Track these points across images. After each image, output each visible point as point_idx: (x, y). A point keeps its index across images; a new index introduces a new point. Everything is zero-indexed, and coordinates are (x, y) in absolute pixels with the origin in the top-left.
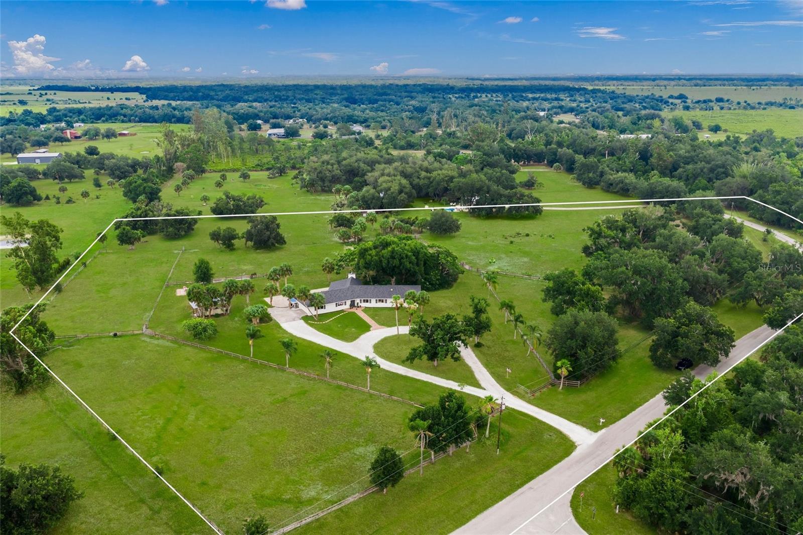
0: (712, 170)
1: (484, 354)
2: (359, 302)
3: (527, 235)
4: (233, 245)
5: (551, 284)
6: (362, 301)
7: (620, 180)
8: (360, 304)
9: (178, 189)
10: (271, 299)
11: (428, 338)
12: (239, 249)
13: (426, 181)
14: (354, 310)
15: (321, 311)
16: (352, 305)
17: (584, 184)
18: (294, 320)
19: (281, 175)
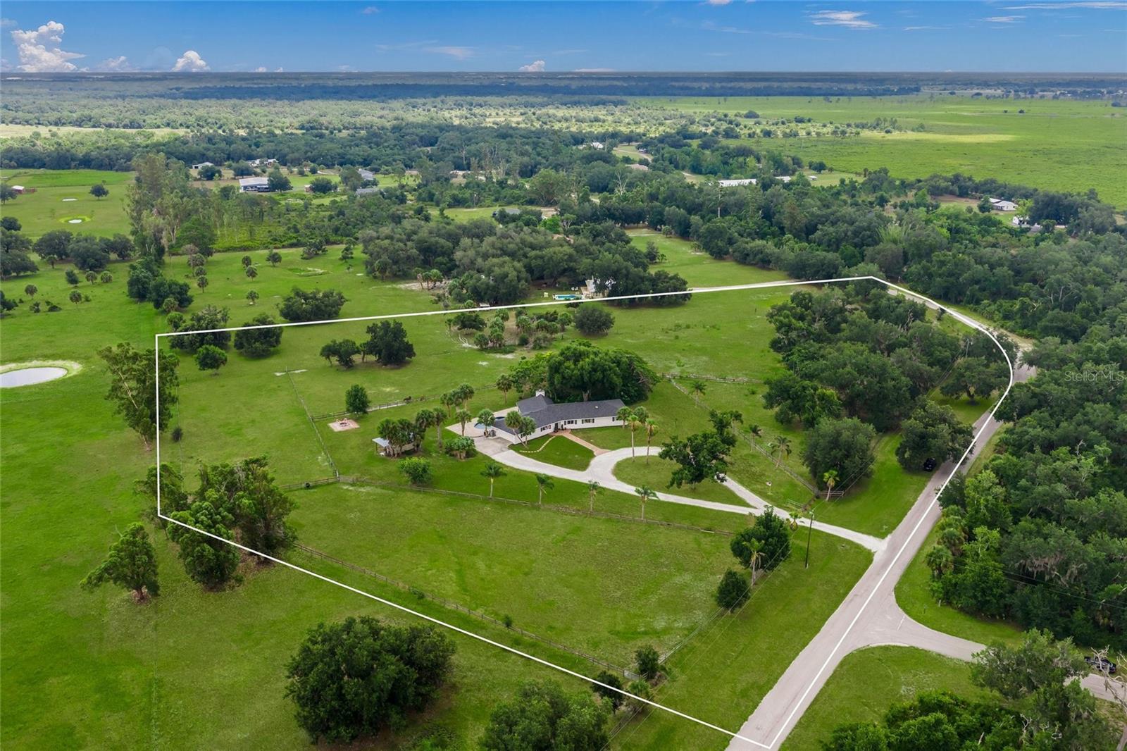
0: (856, 233)
2: (563, 423)
3: (688, 327)
4: (351, 361)
6: (567, 423)
7: (758, 250)
8: (564, 427)
10: (463, 428)
11: (684, 460)
12: (357, 365)
13: (539, 262)
14: (560, 433)
15: (529, 437)
16: (557, 428)
17: (712, 254)
18: (503, 451)
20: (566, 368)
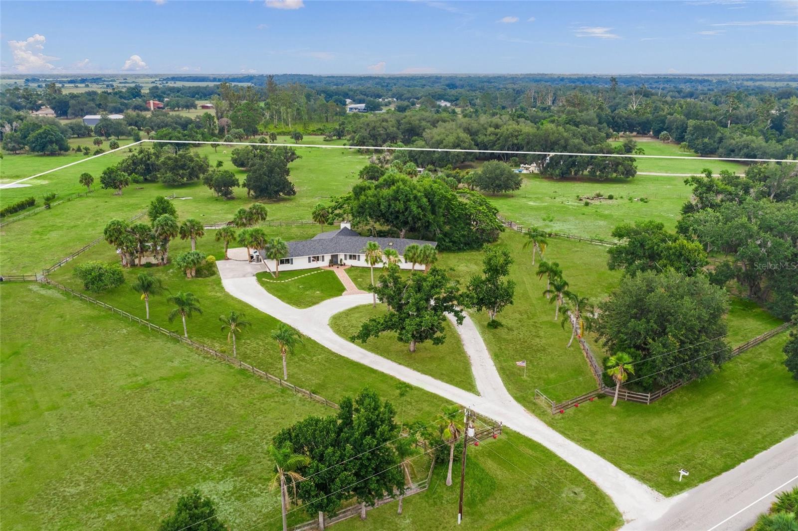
1: (499, 339)
2: (343, 258)
5: (624, 242)
6: (348, 257)
7: (744, 145)
8: (344, 261)
9: (214, 144)
12: (239, 198)
14: (334, 269)
15: (285, 268)
16: (334, 261)
17: (696, 152)
18: (244, 276)
19: (340, 138)
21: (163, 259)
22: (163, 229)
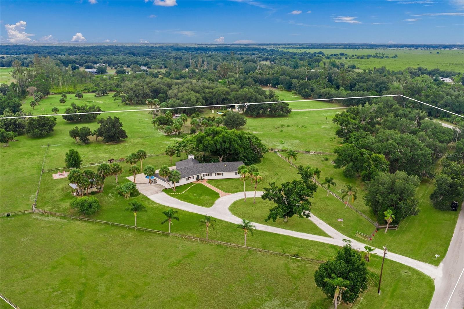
0: (377, 86)
2: (203, 176)
3: (288, 126)
4: (88, 140)
8: (203, 178)
9: (33, 104)
10: (135, 177)
12: (92, 143)
13: (211, 95)
14: (200, 182)
15: (177, 184)
16: (198, 179)
17: (302, 96)
18: (157, 193)
19: (104, 95)
20: (207, 140)
21: (100, 189)
22: (104, 171)
